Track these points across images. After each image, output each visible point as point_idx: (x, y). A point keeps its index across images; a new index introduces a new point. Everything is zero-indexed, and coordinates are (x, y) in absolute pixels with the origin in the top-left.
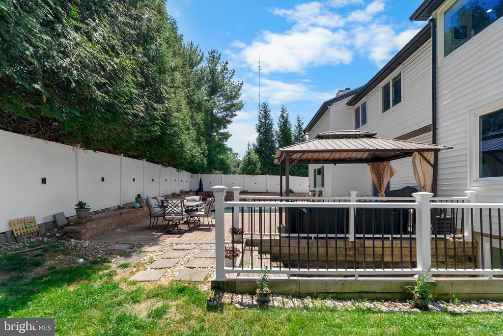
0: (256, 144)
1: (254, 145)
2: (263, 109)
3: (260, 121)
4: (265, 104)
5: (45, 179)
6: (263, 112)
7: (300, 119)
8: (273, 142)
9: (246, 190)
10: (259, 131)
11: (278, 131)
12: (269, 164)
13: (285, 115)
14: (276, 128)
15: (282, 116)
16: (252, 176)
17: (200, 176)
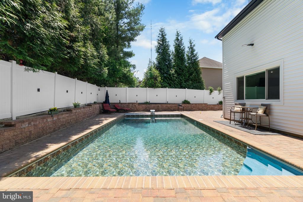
0: (156, 62)
1: (154, 63)
2: (161, 33)
3: (159, 43)
4: (162, 29)
6: (160, 36)
7: (192, 42)
8: (170, 61)
9: (148, 101)
10: (158, 52)
11: (174, 51)
12: (168, 78)
13: (179, 38)
14: (172, 49)
15: (177, 39)
16: (154, 89)
17: (107, 88)
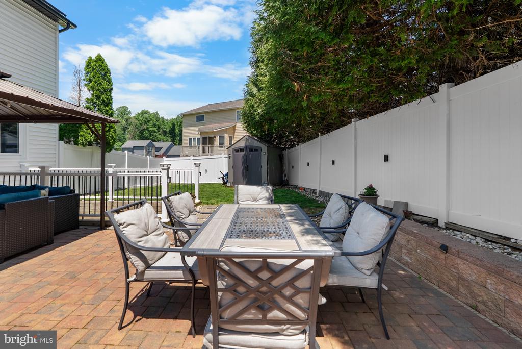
5: (385, 161)
